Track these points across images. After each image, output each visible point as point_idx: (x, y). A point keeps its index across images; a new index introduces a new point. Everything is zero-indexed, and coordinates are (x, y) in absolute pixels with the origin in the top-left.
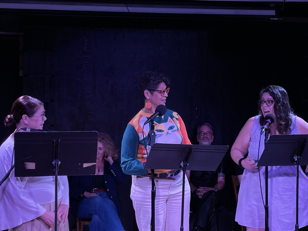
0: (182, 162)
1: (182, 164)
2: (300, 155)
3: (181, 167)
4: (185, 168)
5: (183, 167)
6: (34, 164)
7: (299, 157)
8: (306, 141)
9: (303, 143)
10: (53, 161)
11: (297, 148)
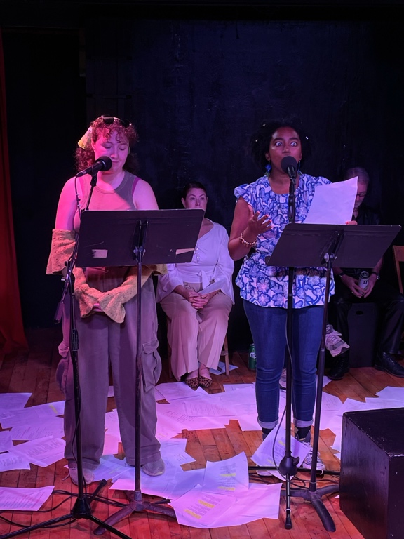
0: (327, 254)
1: (327, 257)
3: (324, 261)
4: (331, 263)
5: (328, 263)
6: (107, 251)
10: (134, 249)
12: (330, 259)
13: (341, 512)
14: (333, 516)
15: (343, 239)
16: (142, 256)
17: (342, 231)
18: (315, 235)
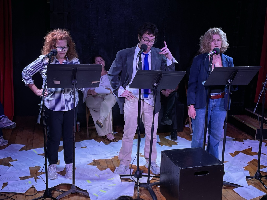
0: (155, 83)
2: (233, 79)
4: (157, 87)
6: (60, 82)
7: (232, 81)
8: (237, 71)
9: (236, 72)
10: (72, 81)
11: (231, 75)
12: (156, 85)
13: (160, 193)
14: (157, 195)
15: (162, 77)
16: (75, 84)
17: (161, 74)
18: (150, 75)
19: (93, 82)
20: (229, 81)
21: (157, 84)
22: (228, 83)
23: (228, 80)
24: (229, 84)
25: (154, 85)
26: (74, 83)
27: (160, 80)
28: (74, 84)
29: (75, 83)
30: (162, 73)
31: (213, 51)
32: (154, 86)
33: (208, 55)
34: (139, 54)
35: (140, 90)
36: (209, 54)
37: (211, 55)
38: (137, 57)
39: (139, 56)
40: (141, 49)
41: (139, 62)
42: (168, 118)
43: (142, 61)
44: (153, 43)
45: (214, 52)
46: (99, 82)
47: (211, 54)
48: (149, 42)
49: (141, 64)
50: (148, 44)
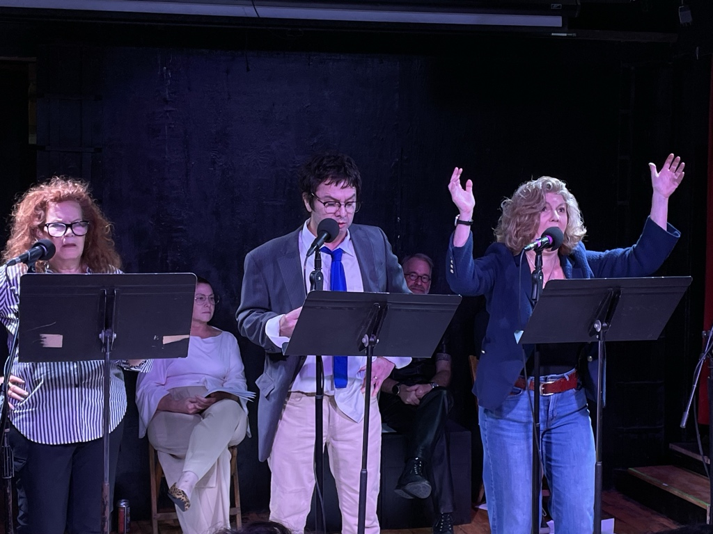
0: (366, 335)
2: (608, 320)
4: (372, 348)
5: (368, 347)
6: (61, 337)
7: (605, 325)
8: (619, 292)
9: (614, 296)
10: (101, 333)
11: (601, 306)
12: (370, 343)
15: (385, 314)
16: (111, 343)
17: (384, 303)
18: (349, 308)
19: (167, 340)
20: (598, 326)
21: (372, 340)
22: (594, 331)
23: (593, 323)
24: (597, 337)
25: (364, 340)
26: (106, 338)
27: (380, 326)
28: (106, 344)
29: (111, 339)
30: (387, 302)
31: (543, 236)
32: (363, 344)
33: (528, 247)
34: (313, 246)
35: (319, 360)
36: (532, 245)
37: (538, 250)
38: (308, 256)
39: (314, 255)
40: (320, 233)
41: (313, 273)
42: (419, 474)
43: (322, 271)
44: (352, 210)
45: (545, 239)
46: (187, 336)
47: (537, 245)
48: (340, 206)
49: (320, 278)
50: (338, 214)
